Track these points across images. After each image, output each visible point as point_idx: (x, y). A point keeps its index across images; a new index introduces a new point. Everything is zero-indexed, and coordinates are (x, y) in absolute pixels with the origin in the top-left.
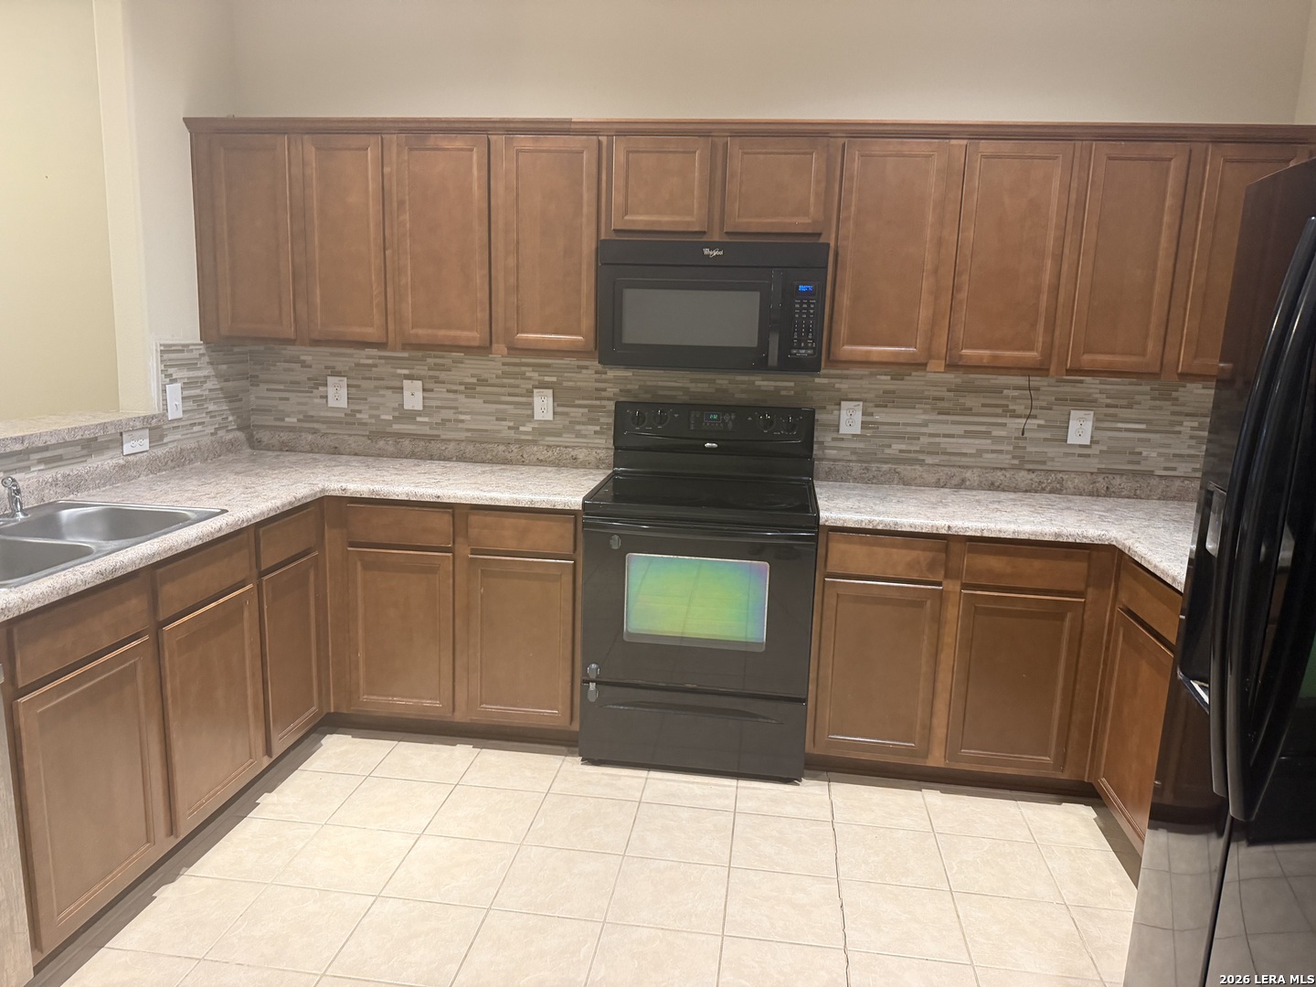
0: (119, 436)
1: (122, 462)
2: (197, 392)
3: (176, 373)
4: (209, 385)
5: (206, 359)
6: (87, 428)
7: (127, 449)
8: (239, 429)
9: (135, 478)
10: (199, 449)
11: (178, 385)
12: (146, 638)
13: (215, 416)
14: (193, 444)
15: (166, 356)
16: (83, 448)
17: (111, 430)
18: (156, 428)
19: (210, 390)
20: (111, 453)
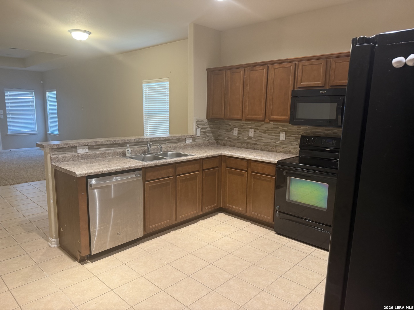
0: (185, 139)
1: (185, 144)
2: (205, 130)
3: (199, 126)
4: (208, 129)
5: (208, 123)
6: (178, 136)
7: (187, 142)
8: (215, 140)
9: (188, 148)
10: (204, 143)
11: (200, 129)
12: (173, 177)
13: (209, 136)
14: (202, 142)
15: (197, 122)
16: (177, 141)
17: (183, 137)
18: (194, 138)
19: (208, 130)
20: (183, 142)
